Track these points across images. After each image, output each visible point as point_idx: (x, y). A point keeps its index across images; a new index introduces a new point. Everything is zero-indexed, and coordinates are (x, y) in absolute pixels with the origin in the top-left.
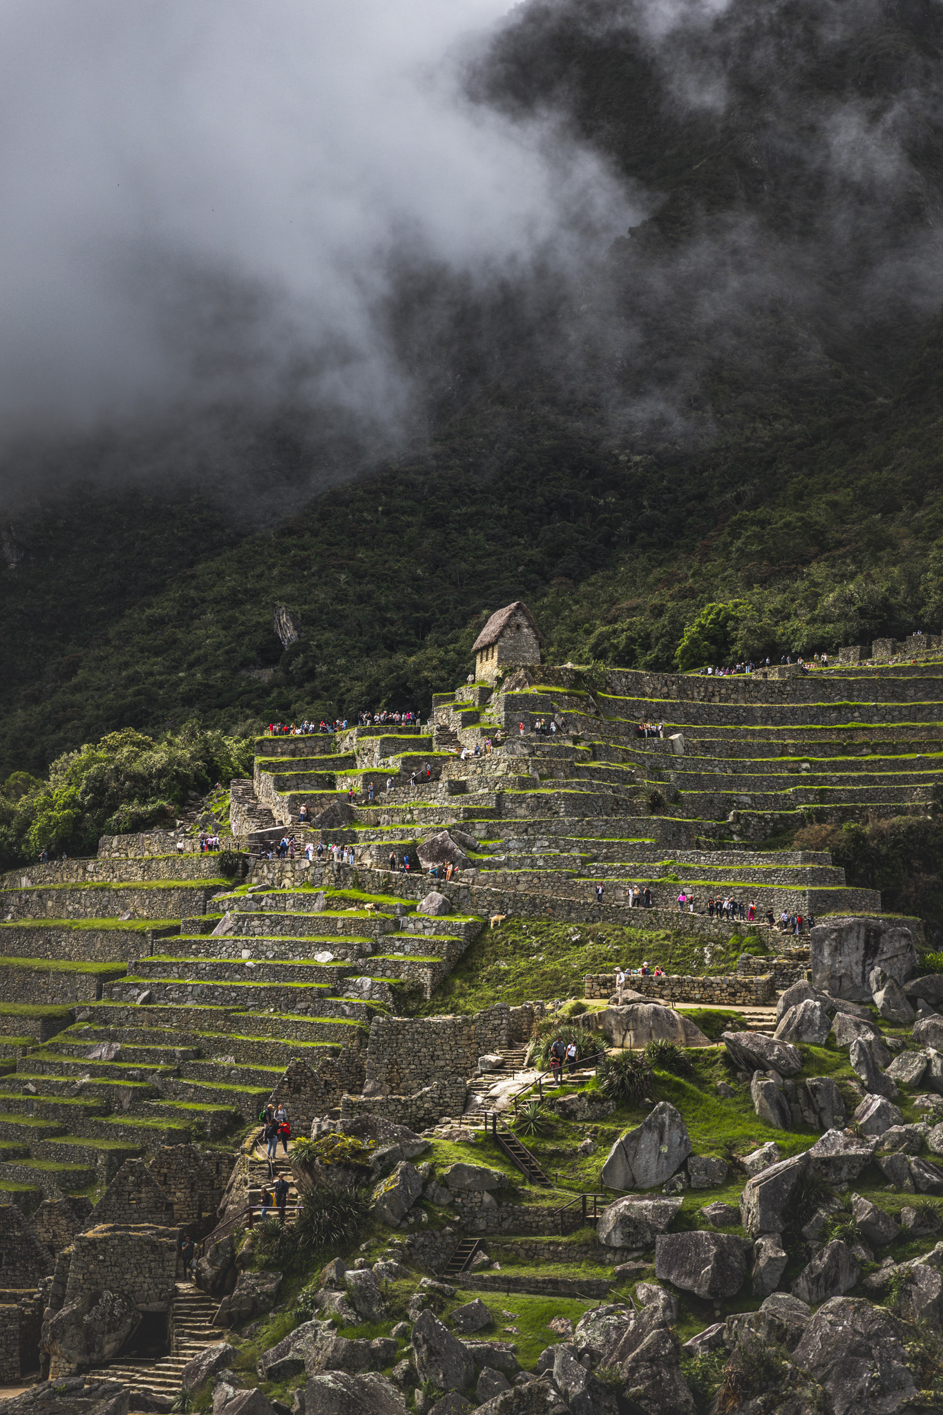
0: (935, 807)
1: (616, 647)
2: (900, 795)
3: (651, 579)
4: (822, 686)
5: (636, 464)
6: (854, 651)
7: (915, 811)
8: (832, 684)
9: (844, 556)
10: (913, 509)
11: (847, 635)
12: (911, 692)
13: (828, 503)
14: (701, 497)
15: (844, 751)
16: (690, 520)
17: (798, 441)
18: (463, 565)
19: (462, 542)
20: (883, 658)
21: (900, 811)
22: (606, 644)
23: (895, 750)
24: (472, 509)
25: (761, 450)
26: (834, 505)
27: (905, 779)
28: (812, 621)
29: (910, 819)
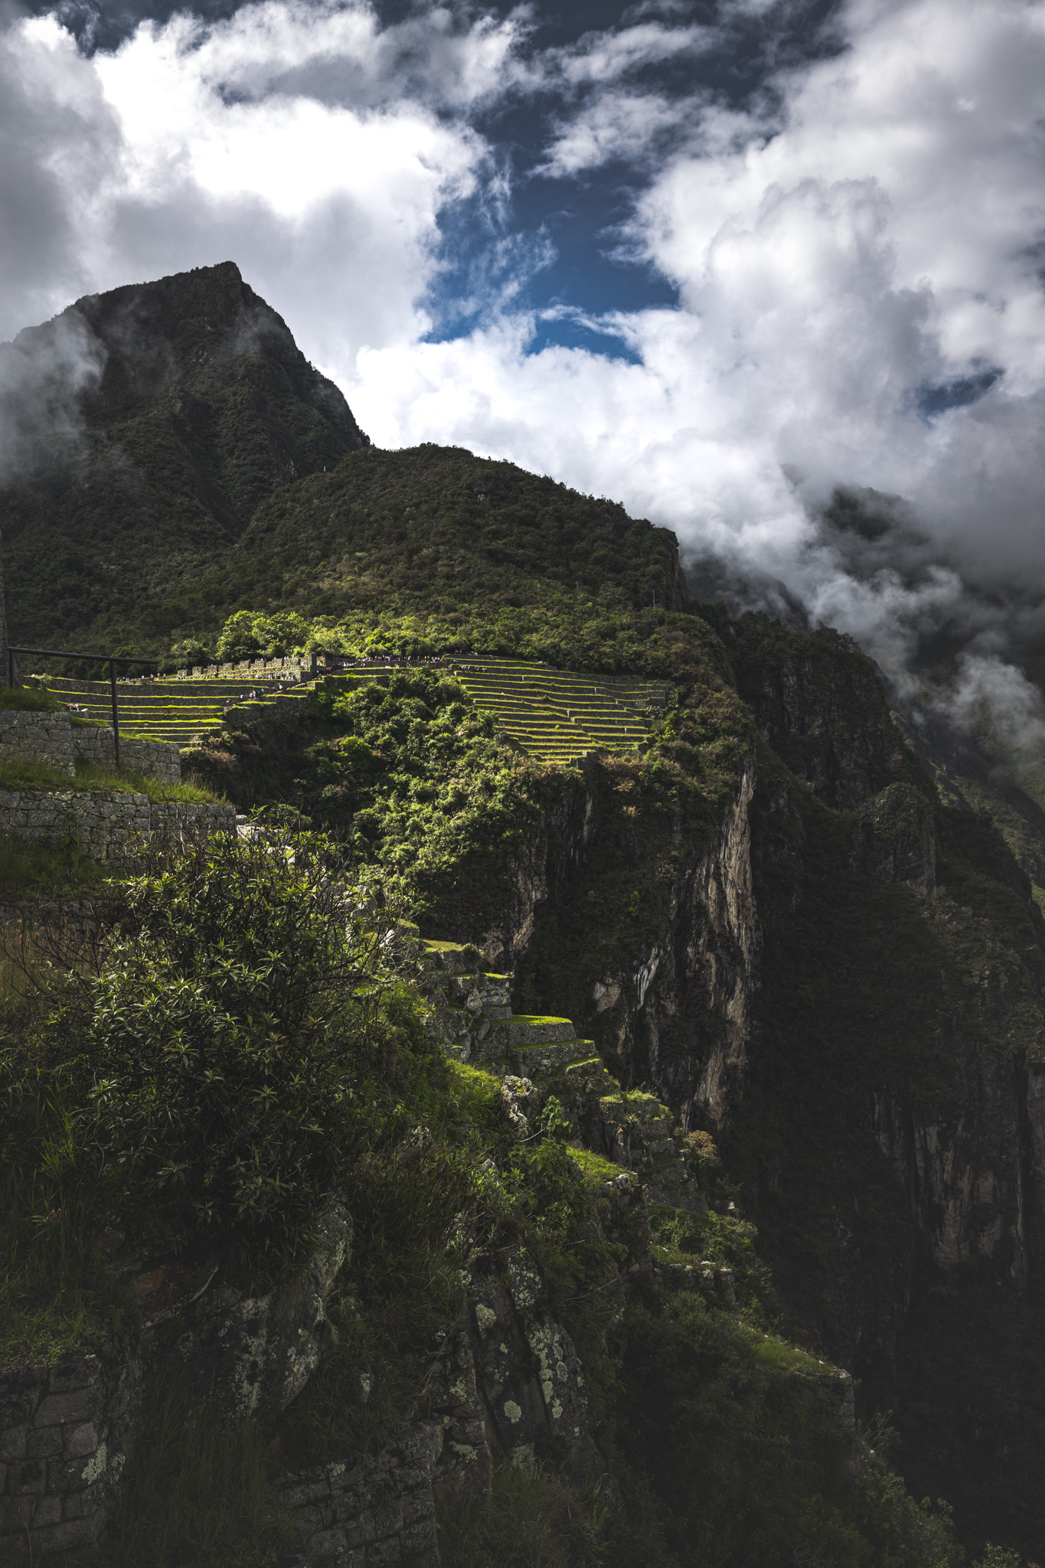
0: (203, 744)
1: (76, 666)
2: (188, 738)
3: (105, 632)
4: (159, 689)
5: (112, 570)
6: (184, 673)
7: (194, 745)
8: (163, 687)
9: (191, 626)
10: (230, 604)
11: (183, 664)
12: (199, 692)
13: (189, 599)
14: (145, 589)
15: (165, 718)
16: (138, 601)
17: (195, 563)
18: (16, 619)
19: (15, 607)
20: (197, 675)
21: (188, 745)
22: (71, 665)
23: (188, 718)
24: (22, 589)
25: (177, 567)
26: (192, 600)
27: (191, 731)
28: (167, 657)
29: (193, 749)
